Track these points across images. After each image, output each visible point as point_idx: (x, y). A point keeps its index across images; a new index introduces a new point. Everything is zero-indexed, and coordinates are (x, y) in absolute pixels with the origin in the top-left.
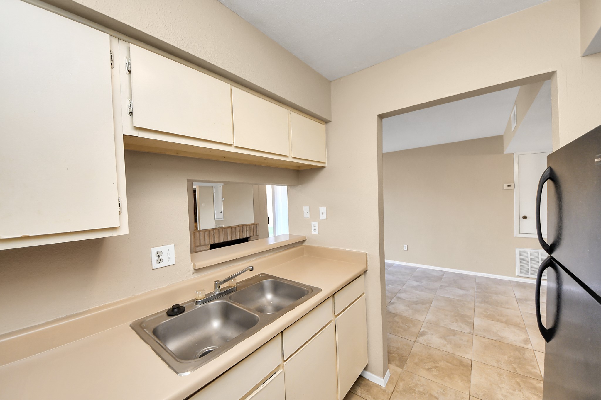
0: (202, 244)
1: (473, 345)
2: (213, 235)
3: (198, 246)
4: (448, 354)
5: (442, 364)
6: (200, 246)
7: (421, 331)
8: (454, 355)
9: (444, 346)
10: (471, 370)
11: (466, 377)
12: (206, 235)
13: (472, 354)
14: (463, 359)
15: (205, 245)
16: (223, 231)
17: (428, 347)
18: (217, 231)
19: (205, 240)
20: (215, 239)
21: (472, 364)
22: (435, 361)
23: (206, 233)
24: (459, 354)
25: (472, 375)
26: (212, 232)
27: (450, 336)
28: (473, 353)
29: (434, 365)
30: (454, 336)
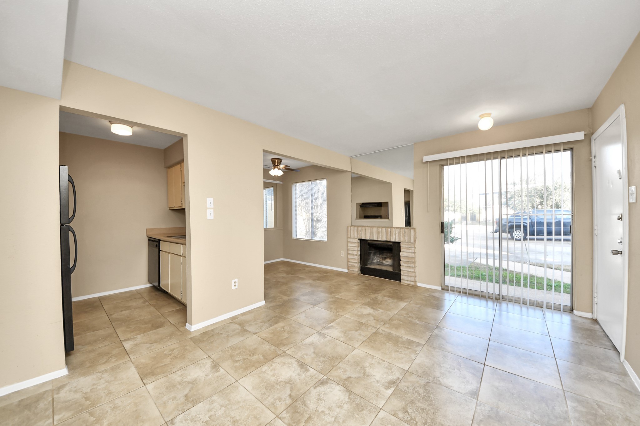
0: (352, 237)
1: (155, 404)
4: (171, 371)
5: (167, 360)
7: (220, 368)
8: (165, 375)
9: (181, 376)
10: (140, 376)
11: (141, 367)
13: (149, 392)
14: (154, 379)
17: (194, 362)
21: (142, 382)
22: (175, 358)
24: (161, 381)
25: (136, 372)
27: (190, 391)
28: (148, 394)
29: (172, 355)
30: (186, 396)
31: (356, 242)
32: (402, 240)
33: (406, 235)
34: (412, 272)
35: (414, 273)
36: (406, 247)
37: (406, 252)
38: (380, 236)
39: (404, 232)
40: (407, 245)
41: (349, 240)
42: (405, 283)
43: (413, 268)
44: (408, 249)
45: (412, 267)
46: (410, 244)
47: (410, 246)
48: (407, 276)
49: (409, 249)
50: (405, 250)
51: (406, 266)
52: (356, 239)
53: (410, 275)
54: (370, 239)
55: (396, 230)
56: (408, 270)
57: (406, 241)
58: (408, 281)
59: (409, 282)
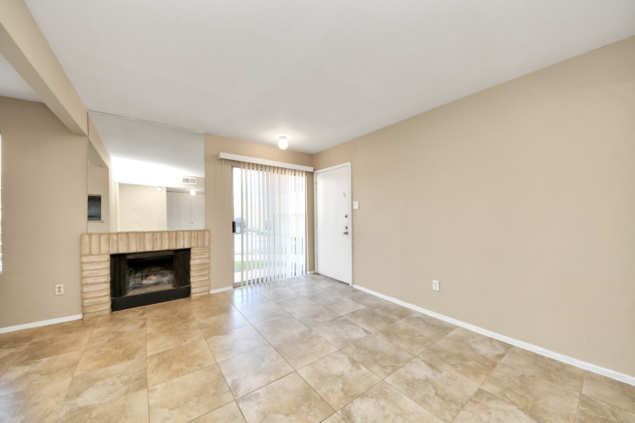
2: (117, 241)
3: (86, 255)
6: (90, 254)
12: (102, 240)
15: (100, 254)
16: (136, 236)
18: (124, 236)
19: (100, 247)
20: (120, 248)
23: (103, 238)
26: (115, 237)
31: (104, 261)
32: (193, 245)
33: (199, 238)
34: (207, 280)
35: (209, 281)
36: (198, 253)
37: (199, 259)
38: (159, 244)
39: (196, 235)
40: (201, 250)
41: (85, 259)
42: (197, 297)
43: (208, 275)
44: (201, 255)
45: (206, 274)
46: (204, 248)
47: (204, 251)
48: (200, 287)
49: (203, 255)
50: (198, 256)
51: (198, 276)
52: (106, 256)
53: (203, 284)
54: (139, 251)
55: (185, 234)
56: (201, 280)
57: (200, 246)
58: (200, 292)
59: (202, 294)
